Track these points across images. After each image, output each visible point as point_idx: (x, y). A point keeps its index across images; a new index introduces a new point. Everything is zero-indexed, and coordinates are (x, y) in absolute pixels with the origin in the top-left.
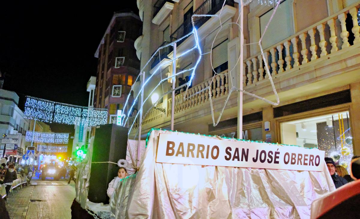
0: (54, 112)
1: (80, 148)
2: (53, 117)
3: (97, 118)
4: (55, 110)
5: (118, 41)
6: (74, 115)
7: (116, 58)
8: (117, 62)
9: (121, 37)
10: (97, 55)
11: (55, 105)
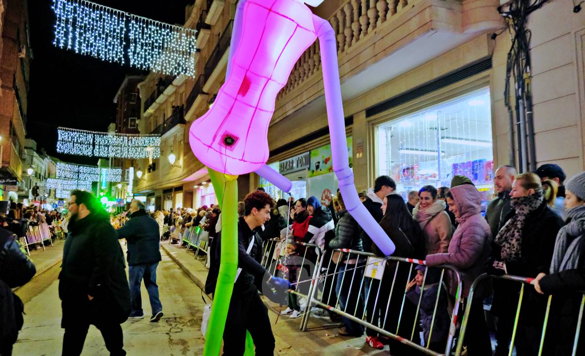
0: (78, 173)
1: (105, 194)
2: (78, 176)
3: (113, 175)
4: (79, 171)
5: (131, 103)
6: (94, 174)
7: (130, 119)
8: (131, 123)
9: (133, 99)
10: (115, 101)
11: (79, 166)
